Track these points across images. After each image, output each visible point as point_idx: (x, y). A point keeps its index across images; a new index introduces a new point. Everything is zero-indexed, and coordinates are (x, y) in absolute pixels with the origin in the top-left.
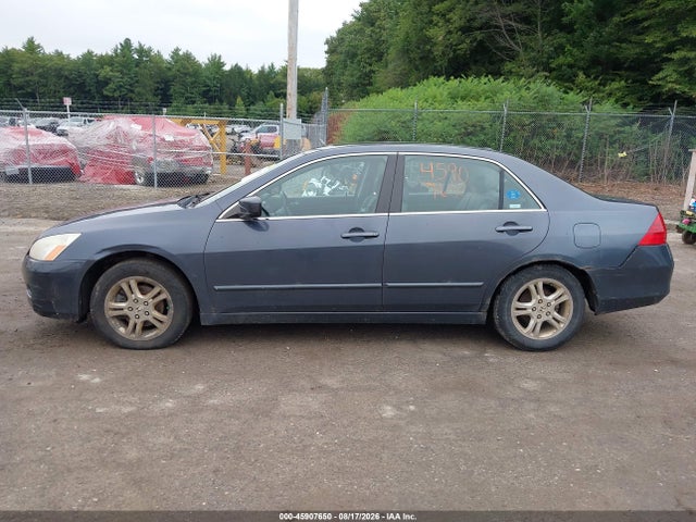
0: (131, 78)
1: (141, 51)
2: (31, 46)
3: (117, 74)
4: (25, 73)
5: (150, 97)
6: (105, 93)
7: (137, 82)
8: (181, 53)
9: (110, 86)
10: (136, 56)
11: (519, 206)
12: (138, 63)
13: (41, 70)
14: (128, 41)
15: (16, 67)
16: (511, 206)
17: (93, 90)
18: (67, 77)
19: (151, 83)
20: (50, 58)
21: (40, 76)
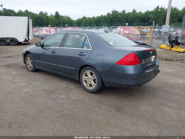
0: (157, 17)
1: (162, 9)
2: (134, 11)
3: (153, 16)
4: (131, 18)
5: (162, 22)
6: (149, 21)
7: (159, 17)
8: (173, 8)
9: (151, 19)
10: (160, 10)
11: (86, 48)
12: (160, 12)
13: (135, 17)
14: (158, 7)
15: (130, 16)
16: (85, 48)
17: (147, 21)
18: (141, 18)
19: (163, 17)
20: (138, 13)
21: (135, 18)
